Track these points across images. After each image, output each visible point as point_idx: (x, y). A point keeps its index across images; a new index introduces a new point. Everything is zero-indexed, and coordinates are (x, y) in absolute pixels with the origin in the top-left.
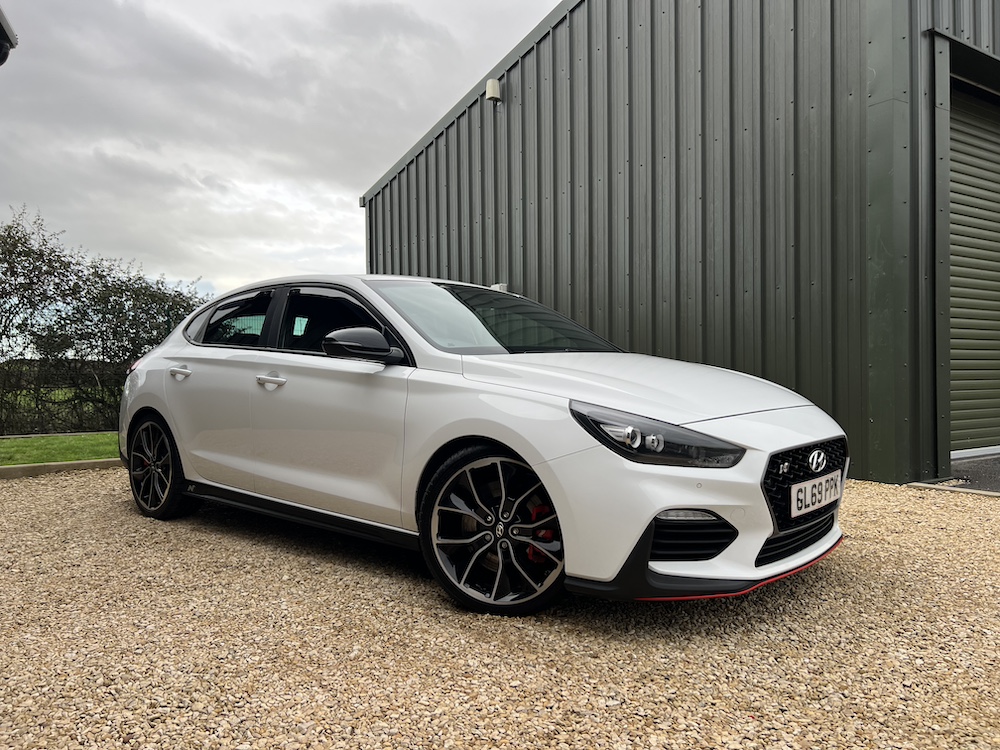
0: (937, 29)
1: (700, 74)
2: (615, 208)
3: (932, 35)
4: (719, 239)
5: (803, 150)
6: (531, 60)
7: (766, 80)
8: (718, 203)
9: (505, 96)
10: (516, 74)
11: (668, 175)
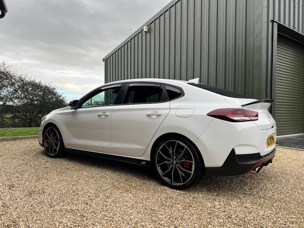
0: (274, 20)
1: (208, 29)
2: (182, 65)
3: (273, 21)
4: (212, 76)
5: (237, 52)
6: (157, 21)
7: (227, 32)
8: (212, 66)
9: (149, 31)
10: (153, 25)
11: (198, 57)
